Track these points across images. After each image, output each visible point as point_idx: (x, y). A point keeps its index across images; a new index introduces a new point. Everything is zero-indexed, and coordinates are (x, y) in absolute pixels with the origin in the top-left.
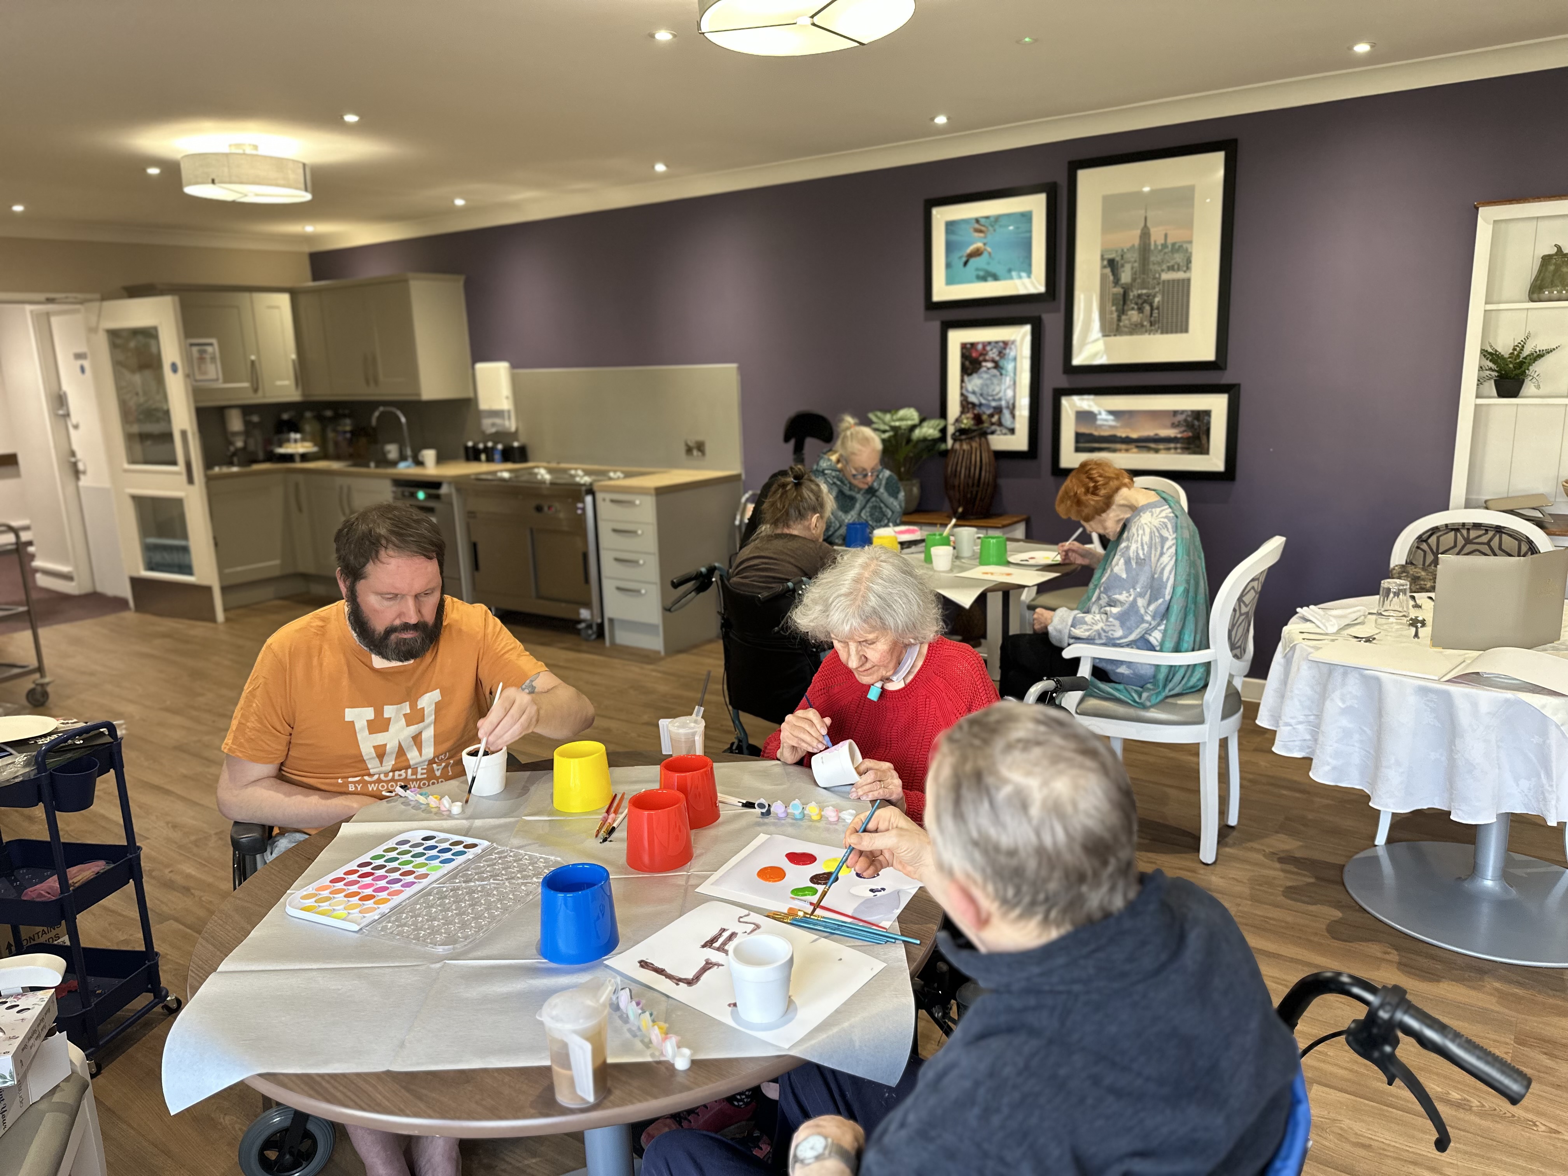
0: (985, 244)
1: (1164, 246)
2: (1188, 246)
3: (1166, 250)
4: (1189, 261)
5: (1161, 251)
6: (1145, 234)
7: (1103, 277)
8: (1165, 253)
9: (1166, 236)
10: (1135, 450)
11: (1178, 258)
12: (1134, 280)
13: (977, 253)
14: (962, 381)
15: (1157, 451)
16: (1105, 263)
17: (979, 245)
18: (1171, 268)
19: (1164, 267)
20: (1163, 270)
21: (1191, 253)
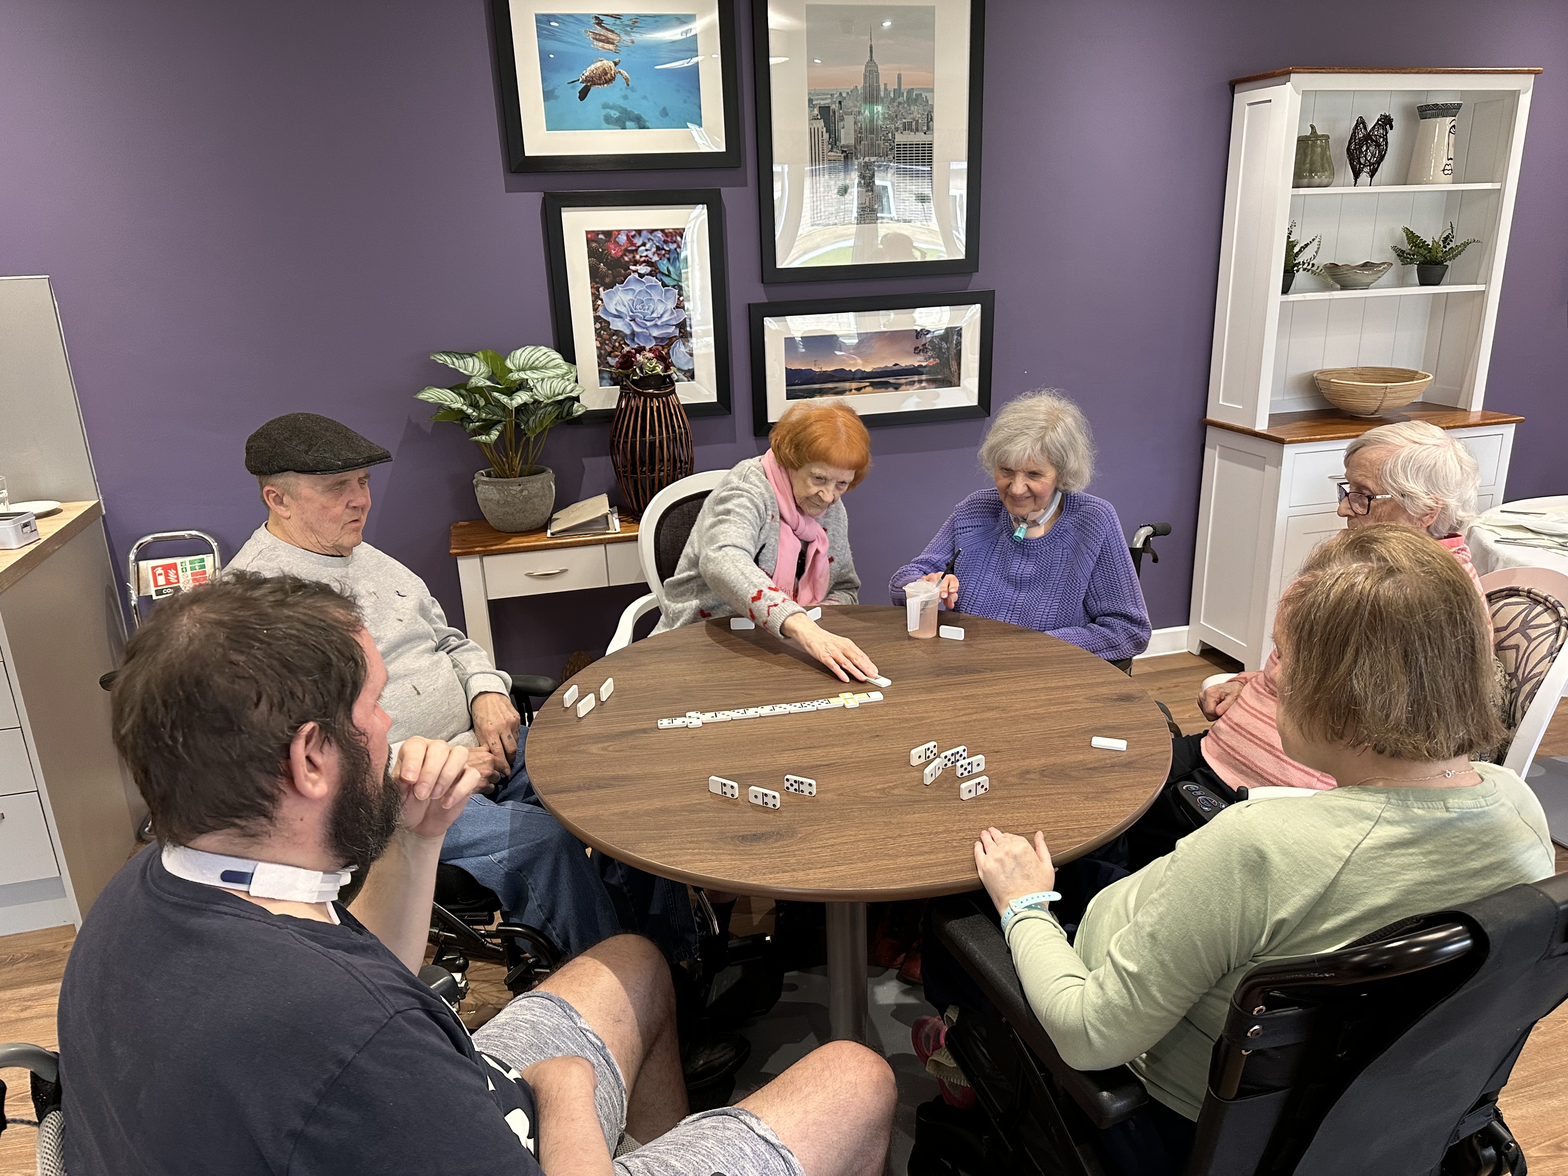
0: (616, 64)
1: (898, 92)
2: (929, 95)
3: (901, 100)
4: (930, 119)
5: (893, 100)
6: (872, 72)
7: (813, 133)
8: (900, 103)
9: (899, 77)
10: (869, 389)
11: (916, 112)
12: (859, 140)
13: (604, 78)
14: (596, 297)
15: (897, 387)
16: (816, 112)
17: (608, 64)
18: (907, 127)
19: (899, 124)
20: (897, 129)
21: (932, 106)
